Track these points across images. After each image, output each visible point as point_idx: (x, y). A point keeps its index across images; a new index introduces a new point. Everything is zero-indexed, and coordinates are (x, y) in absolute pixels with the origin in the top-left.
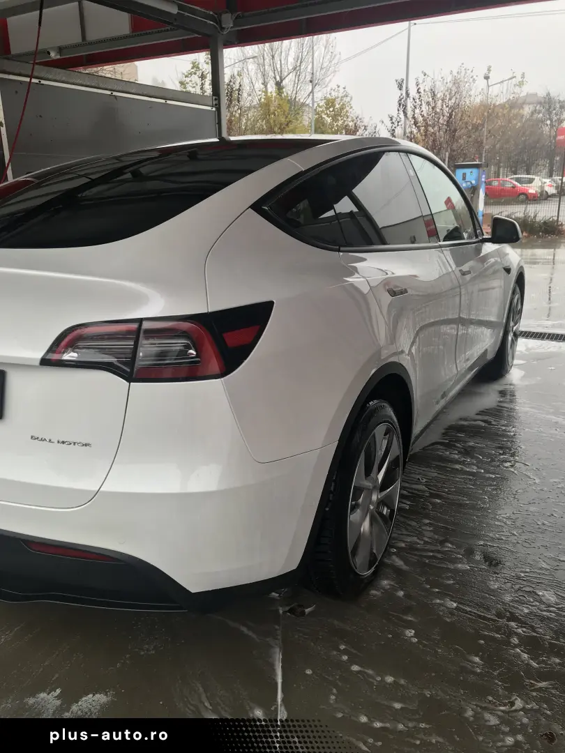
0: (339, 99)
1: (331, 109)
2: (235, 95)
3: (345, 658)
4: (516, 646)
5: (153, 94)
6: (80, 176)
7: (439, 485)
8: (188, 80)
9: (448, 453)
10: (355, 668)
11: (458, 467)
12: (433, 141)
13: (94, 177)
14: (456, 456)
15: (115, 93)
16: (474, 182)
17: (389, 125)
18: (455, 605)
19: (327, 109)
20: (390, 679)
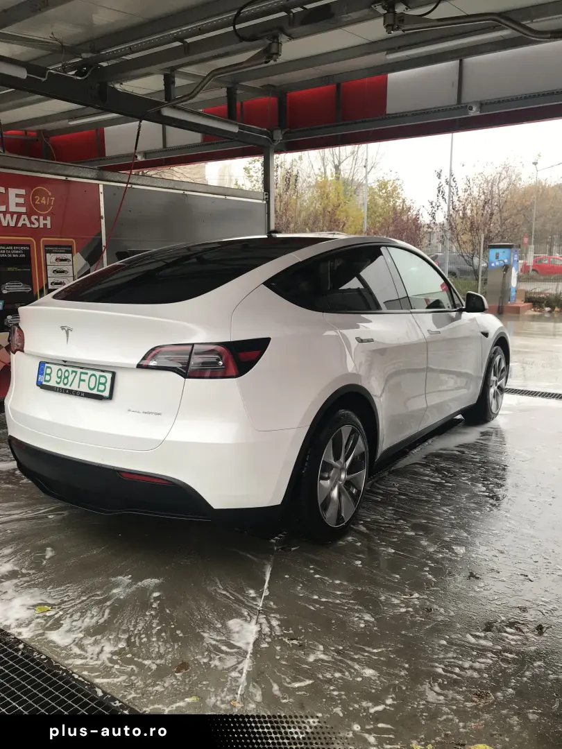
0: (392, 182)
1: (384, 191)
2: (292, 180)
3: (312, 571)
4: (426, 571)
5: (216, 192)
6: (158, 261)
7: (408, 488)
8: (251, 166)
9: (422, 470)
10: (317, 576)
11: (427, 478)
12: (471, 223)
13: (168, 261)
14: (428, 472)
15: (186, 192)
16: (506, 261)
17: (430, 209)
18: (393, 551)
19: (380, 191)
20: (338, 582)
